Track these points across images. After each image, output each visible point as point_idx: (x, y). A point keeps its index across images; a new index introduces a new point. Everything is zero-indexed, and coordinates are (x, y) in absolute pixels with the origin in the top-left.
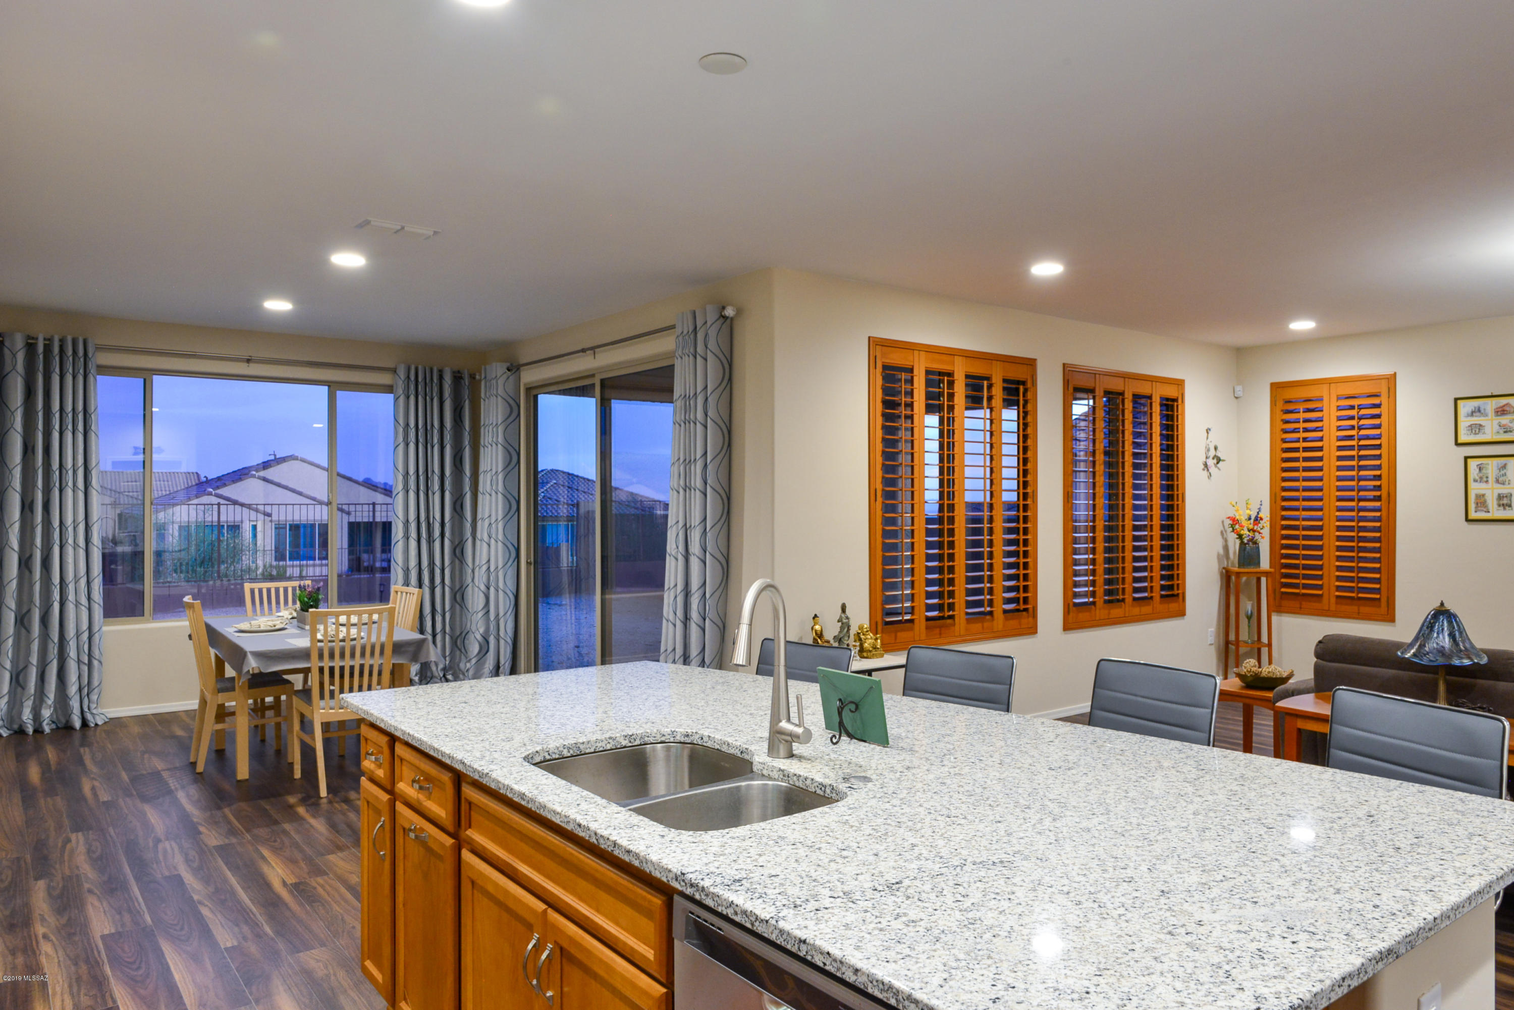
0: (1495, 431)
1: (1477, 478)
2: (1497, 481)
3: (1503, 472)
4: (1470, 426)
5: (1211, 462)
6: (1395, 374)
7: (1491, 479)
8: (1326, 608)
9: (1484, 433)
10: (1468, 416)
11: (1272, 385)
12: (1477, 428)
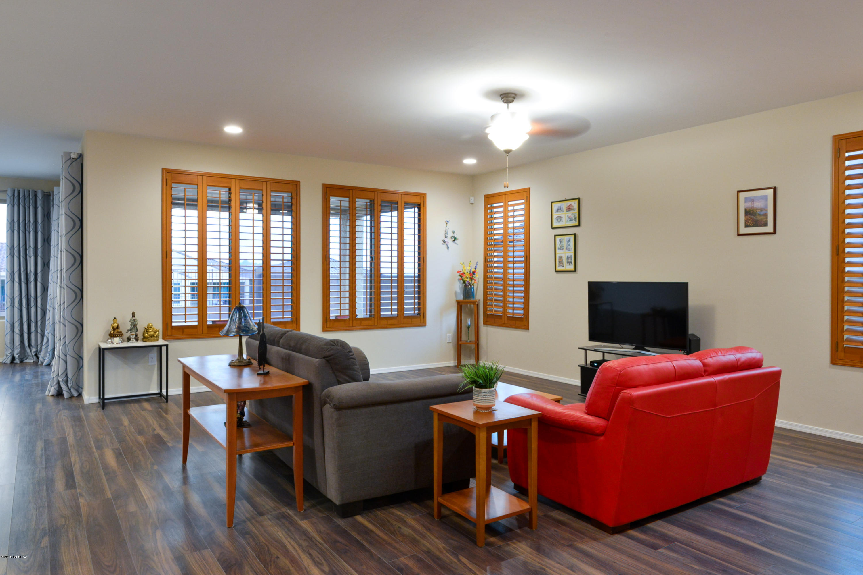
0: (566, 220)
1: (559, 247)
2: (567, 249)
3: (569, 244)
4: (557, 218)
5: (449, 240)
6: (530, 188)
7: (564, 248)
8: (503, 322)
9: (562, 222)
10: (556, 212)
11: (485, 196)
12: (559, 219)
